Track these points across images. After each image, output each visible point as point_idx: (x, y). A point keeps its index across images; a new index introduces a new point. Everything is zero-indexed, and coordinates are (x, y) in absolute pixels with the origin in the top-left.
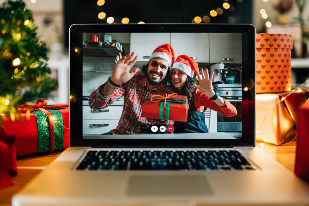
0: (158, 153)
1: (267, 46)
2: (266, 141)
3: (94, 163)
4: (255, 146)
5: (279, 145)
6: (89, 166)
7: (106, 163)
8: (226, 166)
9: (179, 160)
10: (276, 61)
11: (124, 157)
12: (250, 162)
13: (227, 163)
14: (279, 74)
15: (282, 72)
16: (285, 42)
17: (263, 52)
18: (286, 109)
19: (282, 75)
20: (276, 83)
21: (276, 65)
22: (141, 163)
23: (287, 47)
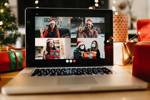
1: (118, 20)
3: (39, 74)
4: (113, 66)
7: (45, 73)
16: (126, 19)
17: (116, 23)
18: (126, 49)
19: (124, 34)
20: (122, 37)
21: (122, 29)
22: (62, 73)
23: (127, 21)
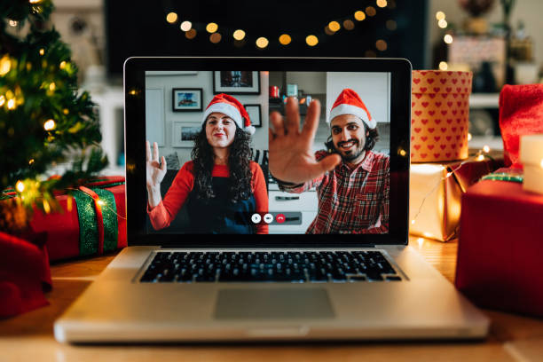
0: (262, 255)
1: (429, 91)
2: (428, 234)
3: (166, 271)
4: (407, 244)
5: (446, 242)
6: (159, 276)
7: (183, 270)
8: (360, 274)
9: (291, 267)
10: (444, 113)
11: (211, 262)
12: (396, 270)
13: (362, 270)
14: (449, 132)
15: (454, 129)
16: (459, 84)
17: (424, 99)
18: (457, 188)
19: (454, 135)
20: (443, 147)
21: (444, 119)
22: (236, 271)
23: (463, 91)
